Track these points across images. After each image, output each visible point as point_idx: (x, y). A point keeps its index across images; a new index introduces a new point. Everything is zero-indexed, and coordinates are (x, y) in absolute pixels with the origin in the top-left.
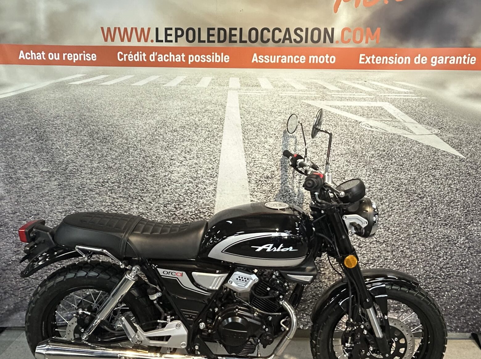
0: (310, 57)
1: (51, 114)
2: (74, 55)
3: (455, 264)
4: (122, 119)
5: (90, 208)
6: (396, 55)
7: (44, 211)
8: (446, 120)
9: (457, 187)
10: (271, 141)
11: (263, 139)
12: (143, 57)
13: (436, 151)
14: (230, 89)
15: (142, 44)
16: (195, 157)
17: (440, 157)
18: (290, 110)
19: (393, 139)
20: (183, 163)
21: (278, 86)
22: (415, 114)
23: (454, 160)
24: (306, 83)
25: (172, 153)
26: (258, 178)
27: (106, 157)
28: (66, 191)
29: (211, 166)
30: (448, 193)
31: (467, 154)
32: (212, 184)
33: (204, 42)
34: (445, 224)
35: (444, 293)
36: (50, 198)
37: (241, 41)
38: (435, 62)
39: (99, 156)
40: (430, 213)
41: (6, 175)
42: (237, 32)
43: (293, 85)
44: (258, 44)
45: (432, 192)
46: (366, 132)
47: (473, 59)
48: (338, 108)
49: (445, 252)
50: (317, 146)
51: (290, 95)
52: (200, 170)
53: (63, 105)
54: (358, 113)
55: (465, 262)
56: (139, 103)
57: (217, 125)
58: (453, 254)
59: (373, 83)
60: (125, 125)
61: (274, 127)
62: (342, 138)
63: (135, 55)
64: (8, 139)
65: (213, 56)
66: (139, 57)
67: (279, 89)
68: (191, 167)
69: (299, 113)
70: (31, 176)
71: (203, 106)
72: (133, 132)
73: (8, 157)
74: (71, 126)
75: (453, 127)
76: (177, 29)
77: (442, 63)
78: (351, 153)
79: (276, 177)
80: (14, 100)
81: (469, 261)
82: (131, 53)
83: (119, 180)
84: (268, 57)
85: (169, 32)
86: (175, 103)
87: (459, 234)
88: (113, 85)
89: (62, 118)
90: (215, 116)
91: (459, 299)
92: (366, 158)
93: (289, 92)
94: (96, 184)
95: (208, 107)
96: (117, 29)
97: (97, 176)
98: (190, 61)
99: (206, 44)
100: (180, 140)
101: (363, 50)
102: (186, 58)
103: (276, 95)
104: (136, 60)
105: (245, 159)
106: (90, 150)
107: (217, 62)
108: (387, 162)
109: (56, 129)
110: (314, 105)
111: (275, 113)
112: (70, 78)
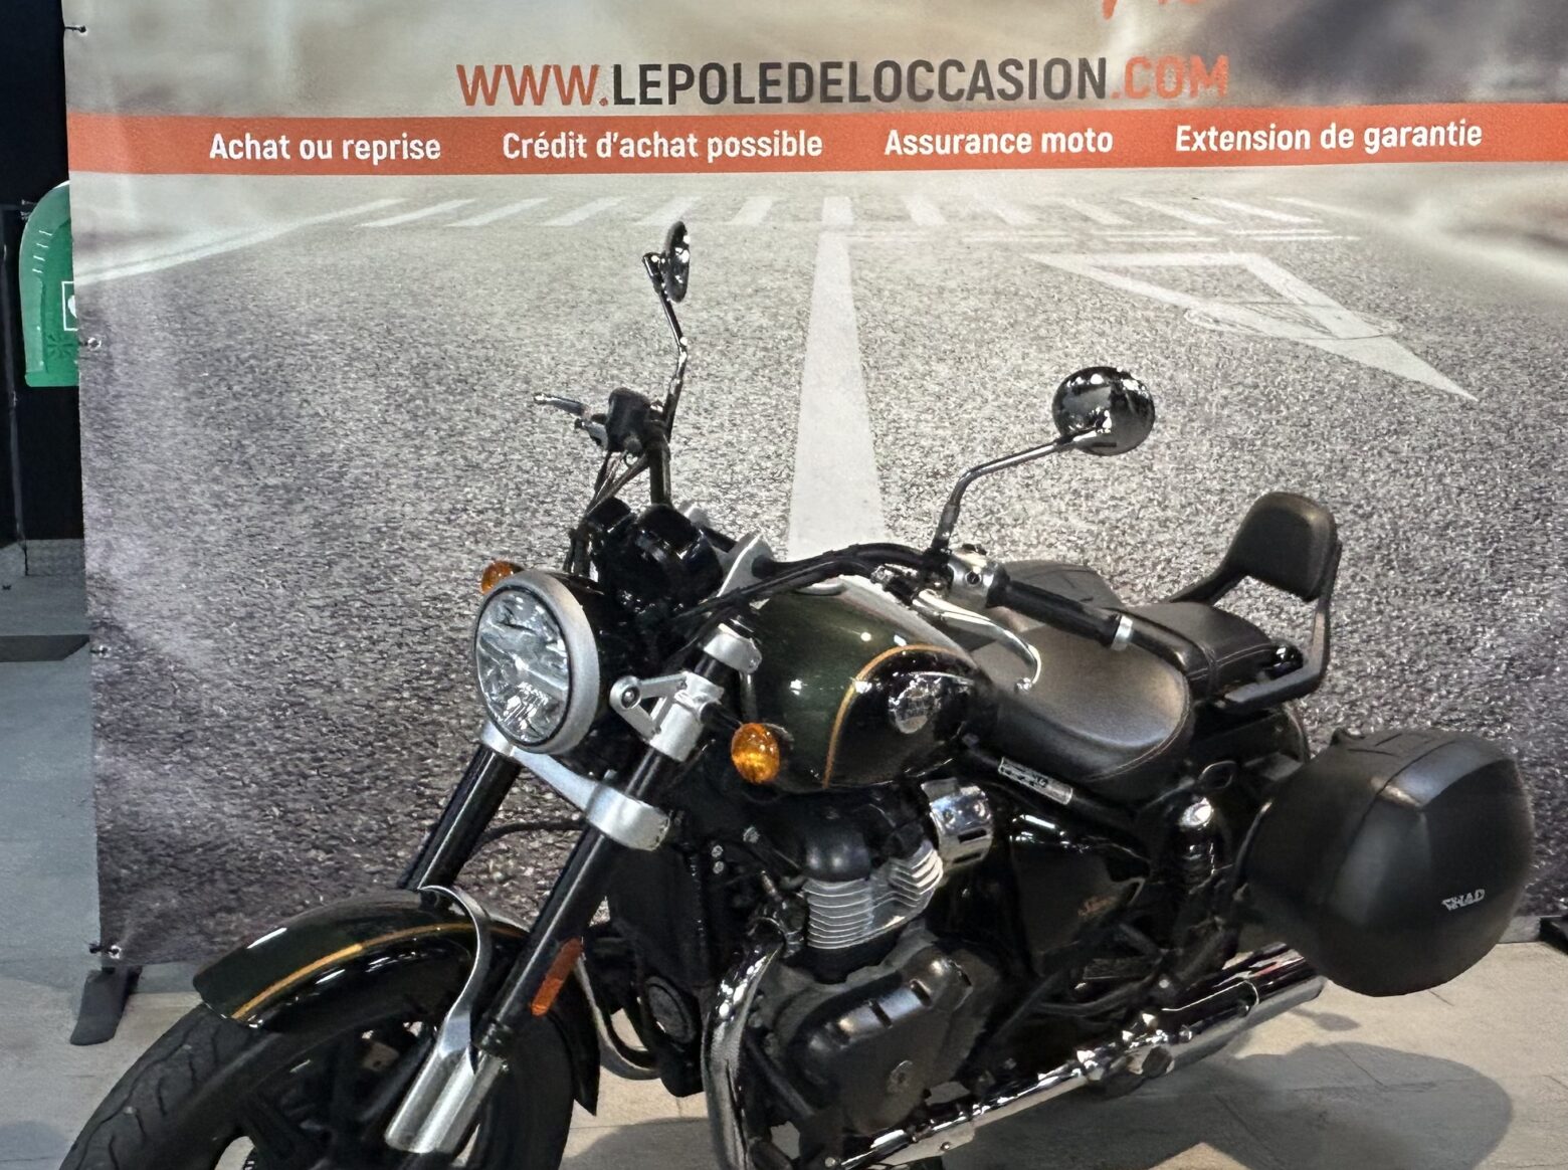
0: (1045, 137)
1: (301, 314)
2: (376, 144)
3: (1472, 710)
4: (513, 322)
5: (411, 592)
6: (1273, 126)
7: (267, 606)
8: (1417, 295)
9: (1462, 482)
10: (943, 370)
11: (921, 369)
12: (576, 146)
13: (1397, 383)
14: (825, 229)
15: (576, 109)
16: (727, 424)
17: (1408, 398)
18: (993, 282)
19: (1278, 352)
20: (692, 444)
21: (957, 216)
22: (1332, 281)
23: (1446, 406)
24: (1036, 207)
26: (909, 477)
27: (462, 434)
29: (773, 448)
30: (1438, 500)
31: (1481, 389)
32: (776, 501)
33: (751, 100)
34: (1437, 591)
36: (288, 567)
37: (854, 97)
38: (1376, 142)
39: (442, 433)
40: (1390, 561)
41: (157, 500)
42: (842, 74)
43: (997, 211)
44: (902, 105)
45: (1392, 499)
46: (1204, 337)
47: (1475, 132)
48: (1124, 272)
49: (1441, 675)
51: (991, 240)
52: (742, 460)
53: (337, 289)
54: (1177, 283)
55: (1501, 703)
56: (561, 276)
57: (791, 332)
58: (1466, 680)
59: (1214, 201)
60: (522, 340)
61: (950, 332)
63: (555, 141)
64: (166, 393)
65: (777, 140)
66: (565, 146)
67: (959, 225)
68: (713, 454)
69: (1017, 289)
70: (231, 500)
71: (748, 278)
72: (546, 360)
74: (358, 349)
75: (1436, 315)
76: (673, 69)
77: (1394, 143)
78: (1165, 393)
80: (186, 277)
81: (1512, 699)
82: (544, 137)
83: (500, 502)
84: (930, 138)
85: (651, 76)
87: (1477, 620)
88: (487, 226)
89: (333, 324)
90: (783, 304)
92: (1206, 407)
93: (988, 233)
94: (430, 517)
95: (763, 281)
96: (504, 71)
97: (432, 492)
98: (711, 155)
99: (758, 108)
101: (1182, 116)
102: (702, 147)
103: (952, 242)
104: (555, 154)
105: (868, 423)
106: (415, 417)
107: (787, 157)
108: (1263, 416)
109: (313, 357)
110: (1059, 265)
111: (952, 291)
112: (361, 209)
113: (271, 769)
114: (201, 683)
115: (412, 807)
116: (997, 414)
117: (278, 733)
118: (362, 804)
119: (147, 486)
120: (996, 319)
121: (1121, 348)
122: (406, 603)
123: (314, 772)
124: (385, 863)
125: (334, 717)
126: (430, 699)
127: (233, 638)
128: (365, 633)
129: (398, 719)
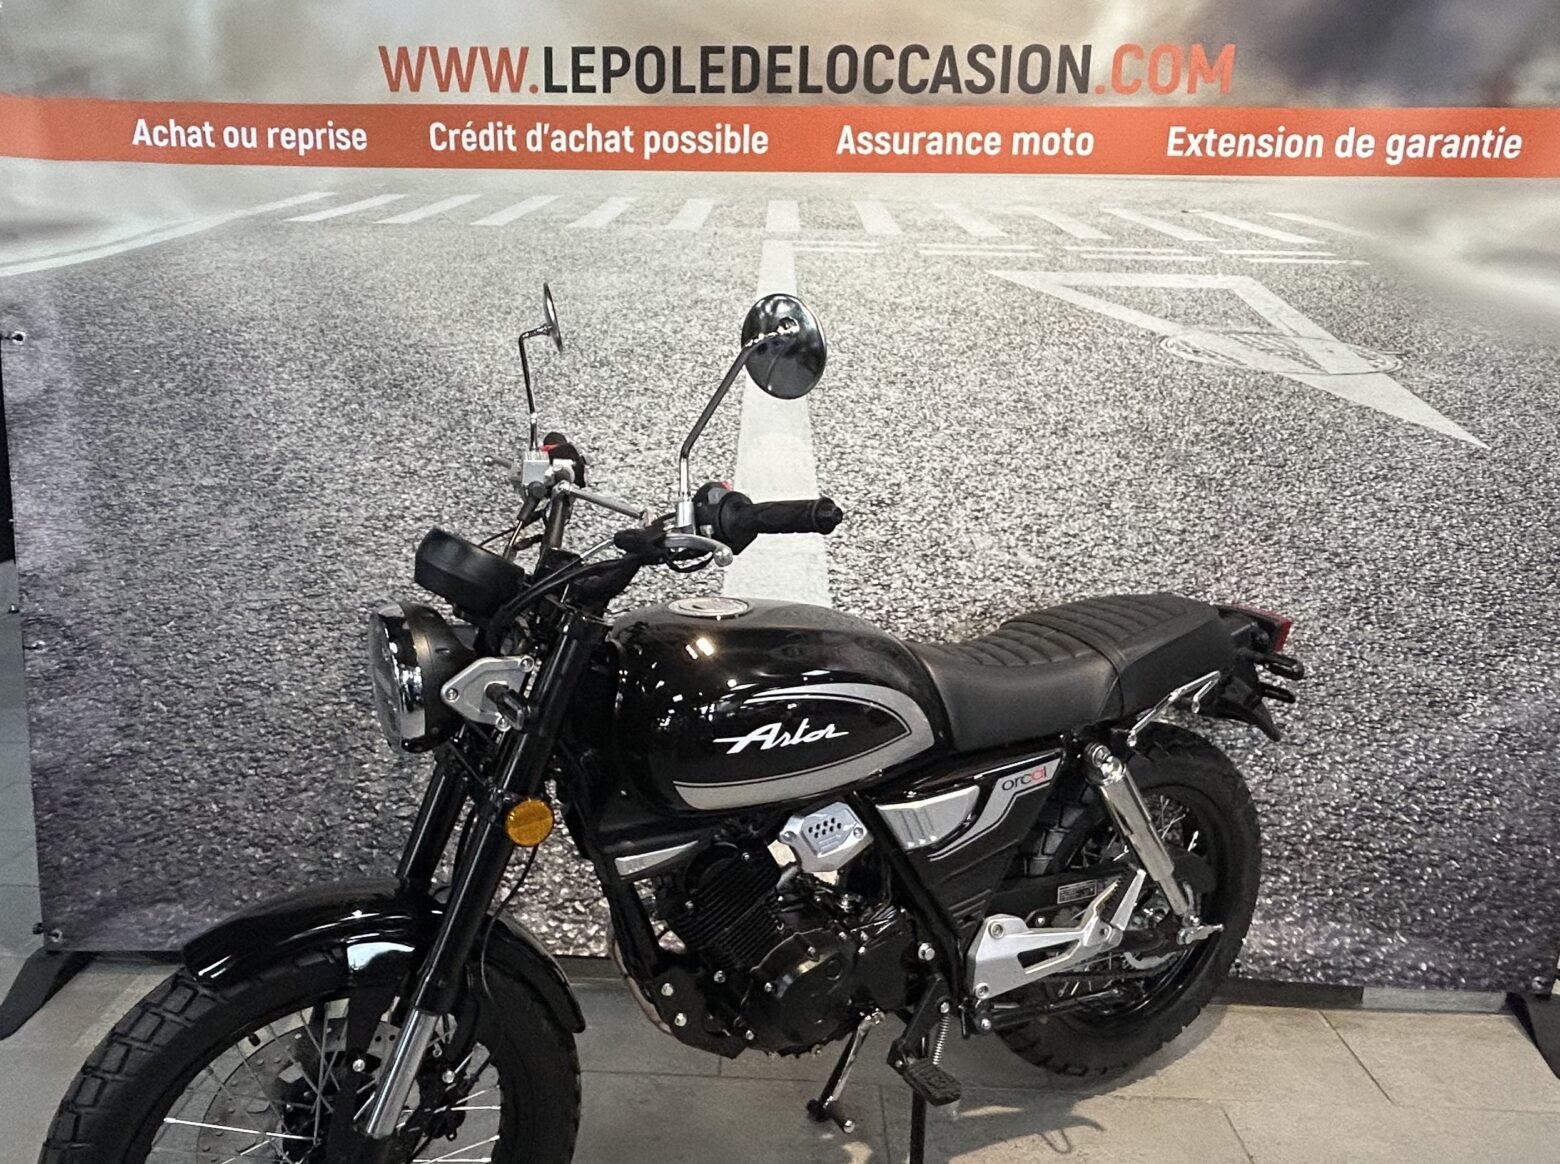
0: (1016, 137)
1: (232, 311)
2: (301, 132)
3: (1454, 779)
4: (445, 327)
5: (348, 598)
6: (1281, 130)
7: (205, 607)
8: (1422, 329)
9: (1462, 539)
10: (892, 394)
11: (866, 389)
12: (505, 137)
13: (1388, 424)
14: (767, 238)
15: (505, 97)
16: (665, 442)
17: (1403, 441)
18: (952, 301)
19: (1259, 388)
20: (627, 460)
21: (915, 225)
22: (1330, 311)
23: (1450, 453)
24: (1001, 217)
25: (595, 431)
26: (853, 505)
27: (399, 440)
28: (272, 546)
29: (712, 468)
30: (1431, 554)
31: (1495, 437)
33: (691, 89)
34: (1421, 650)
35: (1423, 870)
36: (225, 569)
37: (805, 88)
39: (379, 439)
40: (1369, 614)
41: (93, 498)
42: (792, 60)
43: (959, 222)
44: (858, 97)
45: (1376, 549)
46: (1180, 369)
47: (1513, 143)
48: (1098, 293)
49: (1420, 739)
50: (1030, 411)
51: (951, 253)
53: (270, 286)
54: (1156, 308)
55: (1490, 775)
56: (494, 279)
57: (731, 346)
58: (1450, 748)
59: (1206, 215)
60: (455, 345)
61: (903, 354)
62: (1108, 385)
63: (483, 132)
64: (99, 388)
66: (496, 137)
67: (917, 236)
68: (650, 472)
69: (978, 309)
70: (166, 500)
71: (687, 288)
72: (479, 367)
73: (98, 442)
74: (291, 350)
75: (1445, 352)
76: (608, 52)
77: (1420, 154)
78: (1133, 429)
79: (907, 501)
80: (116, 270)
81: (1504, 773)
82: (472, 127)
83: (438, 510)
84: (887, 136)
85: (584, 60)
86: (602, 278)
87: (1469, 685)
88: (419, 224)
89: (265, 323)
90: (724, 317)
91: (1466, 889)
92: (1175, 445)
93: (949, 245)
94: (367, 524)
95: (701, 292)
96: (428, 54)
97: (369, 498)
98: (648, 151)
99: (698, 98)
100: (618, 390)
101: (1177, 116)
102: (638, 141)
103: (908, 256)
104: (484, 148)
105: (812, 448)
106: (351, 422)
107: (729, 154)
108: (1237, 456)
109: (244, 356)
110: (1025, 284)
111: (905, 309)
112: (289, 202)
113: (210, 766)
114: (141, 679)
115: (349, 810)
116: (948, 443)
117: (217, 731)
118: (302, 805)
119: (81, 482)
120: (955, 340)
121: (1089, 377)
122: (345, 610)
123: (251, 772)
124: (324, 864)
125: (272, 719)
126: (367, 705)
127: (173, 637)
128: (302, 637)
129: (336, 723)
